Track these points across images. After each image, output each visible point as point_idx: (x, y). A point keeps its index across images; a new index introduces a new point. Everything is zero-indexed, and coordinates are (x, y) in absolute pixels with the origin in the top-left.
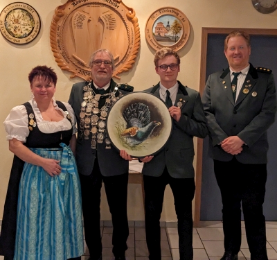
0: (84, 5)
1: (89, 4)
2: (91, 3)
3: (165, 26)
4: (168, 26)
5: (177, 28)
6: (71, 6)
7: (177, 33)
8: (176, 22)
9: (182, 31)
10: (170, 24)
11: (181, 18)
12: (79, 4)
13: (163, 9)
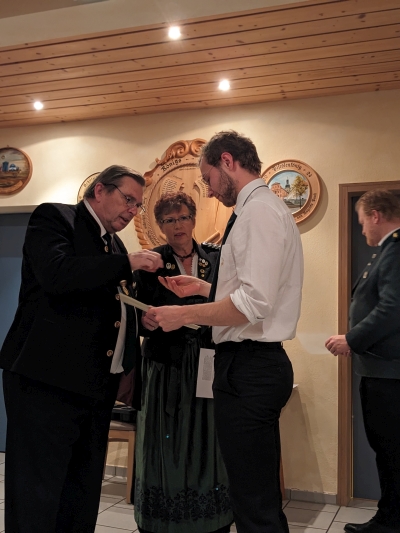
0: (175, 169)
1: (181, 166)
2: (184, 165)
3: (283, 186)
4: (288, 186)
5: (301, 186)
6: (160, 172)
7: (301, 194)
8: (299, 178)
9: (308, 190)
10: (290, 183)
11: (305, 173)
12: (170, 168)
13: (278, 163)
